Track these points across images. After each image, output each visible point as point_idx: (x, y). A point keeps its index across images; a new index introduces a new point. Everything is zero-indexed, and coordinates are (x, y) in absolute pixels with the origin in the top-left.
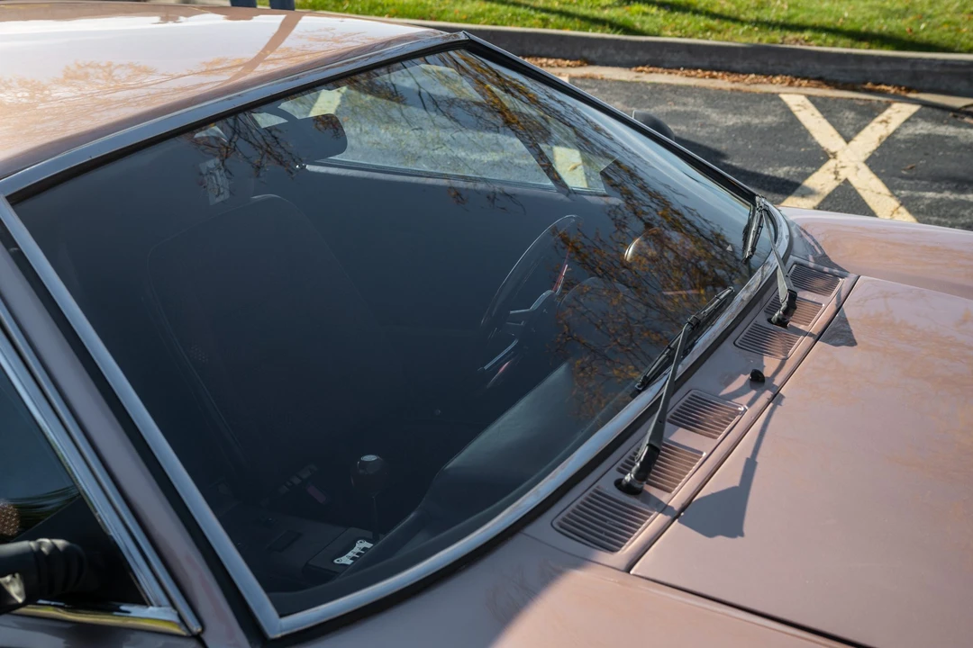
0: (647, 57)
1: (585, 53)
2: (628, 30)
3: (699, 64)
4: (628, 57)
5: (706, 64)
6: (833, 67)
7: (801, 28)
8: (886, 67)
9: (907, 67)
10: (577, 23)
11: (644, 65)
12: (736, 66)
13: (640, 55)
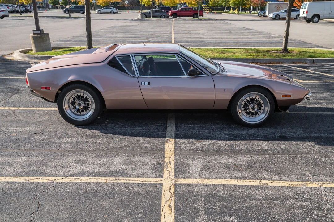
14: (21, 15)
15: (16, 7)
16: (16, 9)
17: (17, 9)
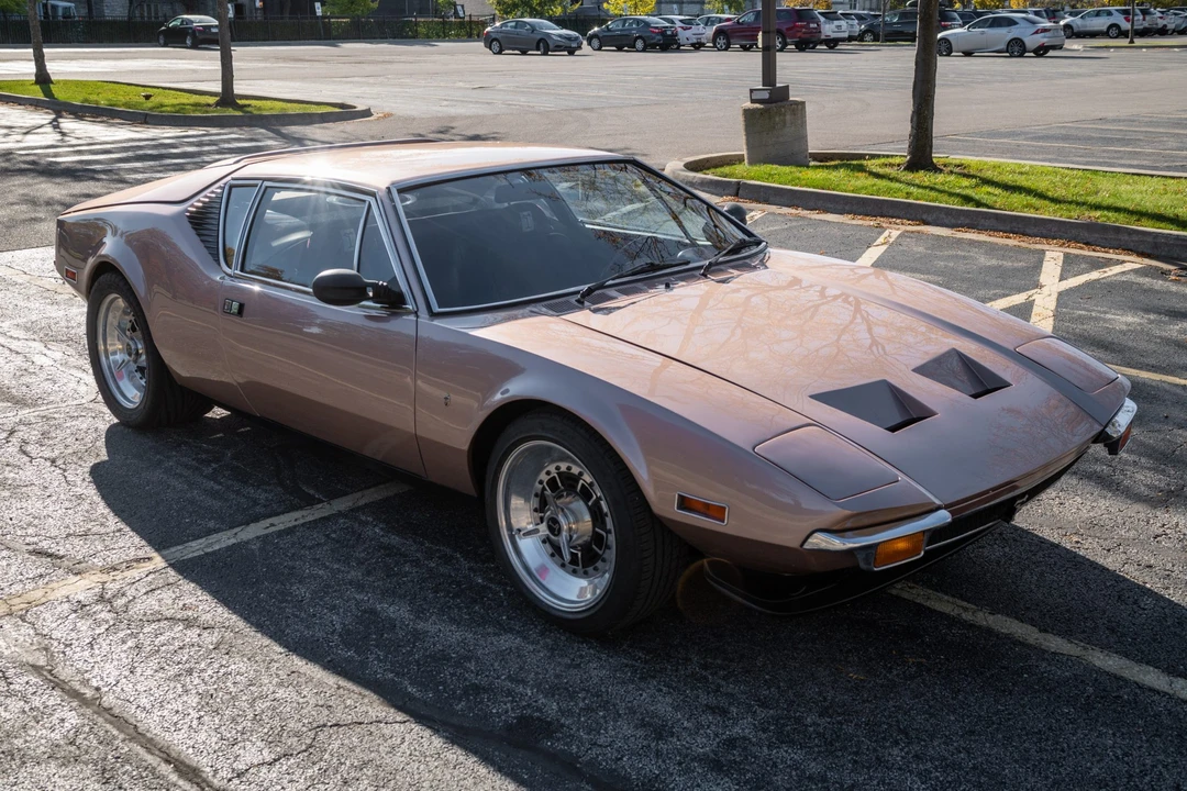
0: (967, 221)
1: (924, 217)
2: (979, 204)
3: (1002, 228)
4: (953, 221)
5: (1008, 228)
6: (1097, 235)
7: (1117, 210)
8: (1135, 238)
9: (1150, 239)
10: (946, 197)
11: (963, 227)
12: (1028, 231)
13: (962, 220)
14: (1132, 42)
15: (1160, 15)
16: (1159, 21)
17: (1161, 23)
